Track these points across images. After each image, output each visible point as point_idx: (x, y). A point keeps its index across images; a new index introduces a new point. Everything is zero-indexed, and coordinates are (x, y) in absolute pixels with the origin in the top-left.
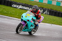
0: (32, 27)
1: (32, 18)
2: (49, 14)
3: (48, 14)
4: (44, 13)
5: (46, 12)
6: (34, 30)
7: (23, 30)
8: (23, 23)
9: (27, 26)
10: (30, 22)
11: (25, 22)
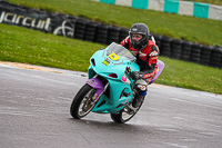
0: (124, 98)
1: (128, 69)
2: (72, 34)
3: (70, 36)
4: (56, 32)
5: (63, 27)
6: (131, 107)
7: (96, 109)
8: (94, 84)
9: (108, 93)
10: (119, 81)
11: (102, 80)
